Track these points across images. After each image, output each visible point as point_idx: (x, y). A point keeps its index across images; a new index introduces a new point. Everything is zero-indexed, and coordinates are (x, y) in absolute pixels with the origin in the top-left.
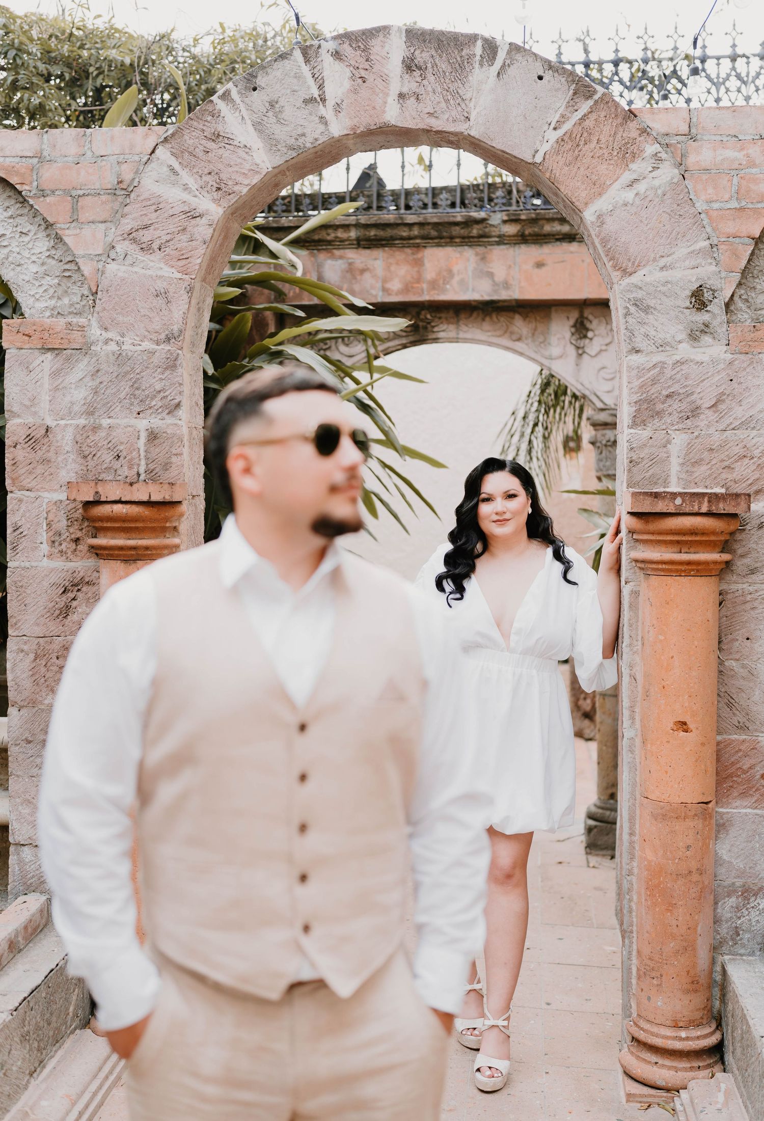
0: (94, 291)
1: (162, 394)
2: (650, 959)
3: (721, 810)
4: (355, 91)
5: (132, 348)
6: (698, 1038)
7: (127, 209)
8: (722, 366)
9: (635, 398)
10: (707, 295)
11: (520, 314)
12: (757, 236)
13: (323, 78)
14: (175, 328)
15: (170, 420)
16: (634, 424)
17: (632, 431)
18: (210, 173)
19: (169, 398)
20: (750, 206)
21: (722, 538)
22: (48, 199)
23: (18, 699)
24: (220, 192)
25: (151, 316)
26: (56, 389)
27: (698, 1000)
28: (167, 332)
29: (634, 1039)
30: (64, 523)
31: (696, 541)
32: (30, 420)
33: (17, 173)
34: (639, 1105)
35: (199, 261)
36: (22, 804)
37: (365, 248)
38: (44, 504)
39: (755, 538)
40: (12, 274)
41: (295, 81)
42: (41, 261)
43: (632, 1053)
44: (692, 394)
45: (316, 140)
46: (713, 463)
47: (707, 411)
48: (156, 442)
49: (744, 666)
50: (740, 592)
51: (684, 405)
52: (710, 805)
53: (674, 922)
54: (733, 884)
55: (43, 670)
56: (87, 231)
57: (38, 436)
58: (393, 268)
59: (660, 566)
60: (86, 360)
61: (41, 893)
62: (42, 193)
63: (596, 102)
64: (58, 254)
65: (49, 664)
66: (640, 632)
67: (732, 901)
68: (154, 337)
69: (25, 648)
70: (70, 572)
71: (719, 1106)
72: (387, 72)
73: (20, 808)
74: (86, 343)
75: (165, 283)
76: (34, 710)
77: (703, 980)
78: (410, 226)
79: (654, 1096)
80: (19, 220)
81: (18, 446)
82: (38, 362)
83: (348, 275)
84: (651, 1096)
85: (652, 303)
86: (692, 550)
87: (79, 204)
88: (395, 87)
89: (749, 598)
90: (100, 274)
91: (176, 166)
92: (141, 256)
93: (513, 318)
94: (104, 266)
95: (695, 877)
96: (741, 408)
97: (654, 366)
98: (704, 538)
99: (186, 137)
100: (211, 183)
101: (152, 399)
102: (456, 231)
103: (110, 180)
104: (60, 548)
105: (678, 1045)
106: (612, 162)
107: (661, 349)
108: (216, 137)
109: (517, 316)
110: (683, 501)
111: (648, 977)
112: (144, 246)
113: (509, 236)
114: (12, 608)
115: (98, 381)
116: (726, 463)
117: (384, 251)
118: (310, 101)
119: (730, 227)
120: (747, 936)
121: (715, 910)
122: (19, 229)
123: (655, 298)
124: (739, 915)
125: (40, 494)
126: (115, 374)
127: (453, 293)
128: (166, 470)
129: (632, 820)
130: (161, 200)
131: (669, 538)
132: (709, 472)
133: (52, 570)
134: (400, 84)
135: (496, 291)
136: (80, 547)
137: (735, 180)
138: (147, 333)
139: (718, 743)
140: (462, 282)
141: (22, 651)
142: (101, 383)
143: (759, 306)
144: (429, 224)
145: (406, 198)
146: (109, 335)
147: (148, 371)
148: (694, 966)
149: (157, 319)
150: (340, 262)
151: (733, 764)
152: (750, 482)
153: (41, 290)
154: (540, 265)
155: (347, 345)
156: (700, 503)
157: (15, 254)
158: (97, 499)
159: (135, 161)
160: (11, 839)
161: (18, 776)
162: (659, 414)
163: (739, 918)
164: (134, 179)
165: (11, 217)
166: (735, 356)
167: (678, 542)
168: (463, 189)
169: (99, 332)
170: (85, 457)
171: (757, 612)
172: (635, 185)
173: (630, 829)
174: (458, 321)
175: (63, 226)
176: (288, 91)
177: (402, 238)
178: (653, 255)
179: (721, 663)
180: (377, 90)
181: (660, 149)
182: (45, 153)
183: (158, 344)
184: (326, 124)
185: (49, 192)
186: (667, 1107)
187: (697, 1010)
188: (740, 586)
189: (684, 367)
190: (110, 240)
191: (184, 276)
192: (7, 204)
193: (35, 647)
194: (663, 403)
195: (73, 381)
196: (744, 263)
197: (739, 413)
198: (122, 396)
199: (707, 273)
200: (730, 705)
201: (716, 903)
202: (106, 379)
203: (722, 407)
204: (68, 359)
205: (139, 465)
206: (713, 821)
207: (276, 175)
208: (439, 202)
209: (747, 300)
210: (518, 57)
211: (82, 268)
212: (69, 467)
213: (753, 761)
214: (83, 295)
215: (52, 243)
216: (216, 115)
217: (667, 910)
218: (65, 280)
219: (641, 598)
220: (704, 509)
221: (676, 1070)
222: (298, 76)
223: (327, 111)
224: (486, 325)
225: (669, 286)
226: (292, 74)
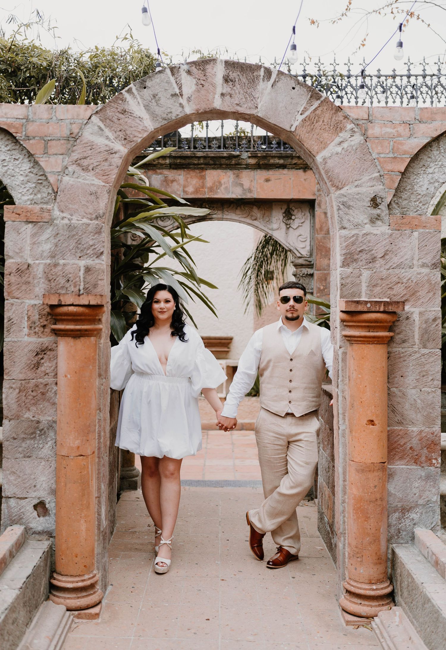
0: (56, 190)
1: (93, 247)
2: (356, 547)
3: (390, 467)
4: (198, 91)
5: (77, 222)
6: (382, 589)
7: (75, 148)
8: (387, 236)
9: (344, 252)
10: (379, 200)
11: (255, 206)
12: (403, 171)
13: (181, 84)
14: (101, 212)
15: (97, 261)
16: (343, 266)
17: (342, 269)
18: (120, 131)
19: (97, 249)
20: (399, 156)
21: (390, 324)
22: (31, 142)
23: (9, 415)
24: (126, 141)
25: (88, 205)
26: (34, 243)
27: (381, 568)
28: (96, 214)
29: (348, 591)
30: (37, 317)
31: (377, 326)
32: (19, 260)
33: (14, 127)
34: (353, 627)
35: (114, 176)
36: (10, 474)
37: (173, 169)
38: (26, 306)
39: (404, 324)
40: (9, 181)
41: (167, 85)
42: (25, 174)
43: (347, 599)
44: (372, 250)
45: (178, 115)
46: (383, 285)
47: (380, 259)
48: (90, 273)
49: (400, 391)
50: (398, 352)
51: (368, 256)
52: (385, 464)
53: (369, 527)
54: (397, 505)
55: (24, 398)
56: (52, 159)
57: (23, 269)
58: (189, 180)
59: (359, 339)
60: (51, 228)
61: (21, 524)
62: (28, 138)
63: (322, 102)
64: (35, 171)
65: (27, 395)
66: (347, 374)
67: (397, 515)
68: (89, 216)
69: (14, 386)
70: (40, 344)
71: (397, 623)
72: (214, 82)
73: (9, 476)
74: (51, 219)
75: (95, 188)
76: (18, 421)
77: (384, 558)
78: (199, 158)
79: (361, 621)
80: (13, 152)
81: (12, 275)
82: (24, 229)
83: (165, 183)
84: (359, 621)
85: (351, 204)
86: (375, 330)
87: (49, 144)
88: (219, 90)
89: (402, 355)
90: (59, 182)
91: (102, 126)
92: (82, 173)
93: (252, 208)
94: (62, 178)
95: (379, 502)
96: (397, 258)
97: (353, 236)
98: (381, 324)
99: (108, 111)
100: (121, 136)
101: (88, 250)
102: (223, 161)
103: (66, 133)
104: (35, 331)
105: (372, 593)
106: (330, 132)
107: (356, 227)
108: (124, 112)
109: (254, 207)
110: (371, 305)
111: (355, 557)
112: (84, 168)
113: (252, 165)
114: (6, 363)
115: (58, 239)
116: (390, 286)
117: (184, 171)
118: (174, 95)
119: (389, 167)
120: (404, 533)
121: (388, 519)
122: (13, 157)
123: (353, 201)
124: (400, 522)
125: (23, 300)
126: (67, 236)
127: (221, 194)
128: (95, 288)
129: (344, 473)
130: (94, 144)
131: (364, 324)
132: (381, 290)
133: (30, 343)
134: (221, 88)
135: (244, 194)
136: (46, 330)
137: (392, 143)
138: (85, 214)
139: (388, 431)
140: (226, 188)
141: (12, 388)
142: (59, 240)
143: (404, 206)
144: (209, 157)
145: (194, 143)
146: (64, 215)
147: (86, 234)
148: (379, 549)
149: (91, 207)
150: (160, 176)
151: (396, 442)
152: (401, 296)
153: (25, 190)
154: (267, 180)
155: (163, 221)
156: (380, 307)
157: (11, 170)
158: (60, 303)
159: (79, 123)
160: (3, 495)
161: (8, 458)
162: (356, 260)
163: (400, 524)
164: (79, 132)
165: (9, 150)
166: (393, 231)
167: (368, 326)
168: (225, 139)
169: (58, 213)
170: (50, 281)
171: (406, 362)
172: (342, 144)
173: (344, 478)
174: (223, 209)
175: (39, 156)
176: (163, 90)
177: (194, 164)
178: (351, 180)
179: (389, 389)
180: (210, 91)
181: (354, 126)
182: (30, 117)
183: (91, 220)
184: (183, 107)
185: (32, 138)
186: (367, 627)
187: (381, 574)
188: (397, 349)
189: (368, 237)
190: (66, 164)
191: (106, 184)
192: (7, 143)
193: (19, 385)
194: (358, 255)
195: (44, 239)
196: (396, 185)
197: (396, 260)
198: (71, 247)
199: (378, 188)
200: (393, 411)
201: (388, 516)
202: (62, 238)
203: (387, 257)
204: (41, 227)
205: (80, 285)
206: (387, 473)
207: (154, 133)
208: (212, 146)
209: (397, 203)
210: (282, 77)
211: (49, 178)
212: (40, 286)
213: (405, 441)
214: (49, 193)
215: (32, 165)
216: (124, 100)
217: (365, 520)
218: (39, 185)
219: (348, 356)
220: (382, 309)
221: (371, 606)
222: (168, 82)
223: (184, 101)
224: (238, 212)
225: (360, 195)
226: (165, 81)
